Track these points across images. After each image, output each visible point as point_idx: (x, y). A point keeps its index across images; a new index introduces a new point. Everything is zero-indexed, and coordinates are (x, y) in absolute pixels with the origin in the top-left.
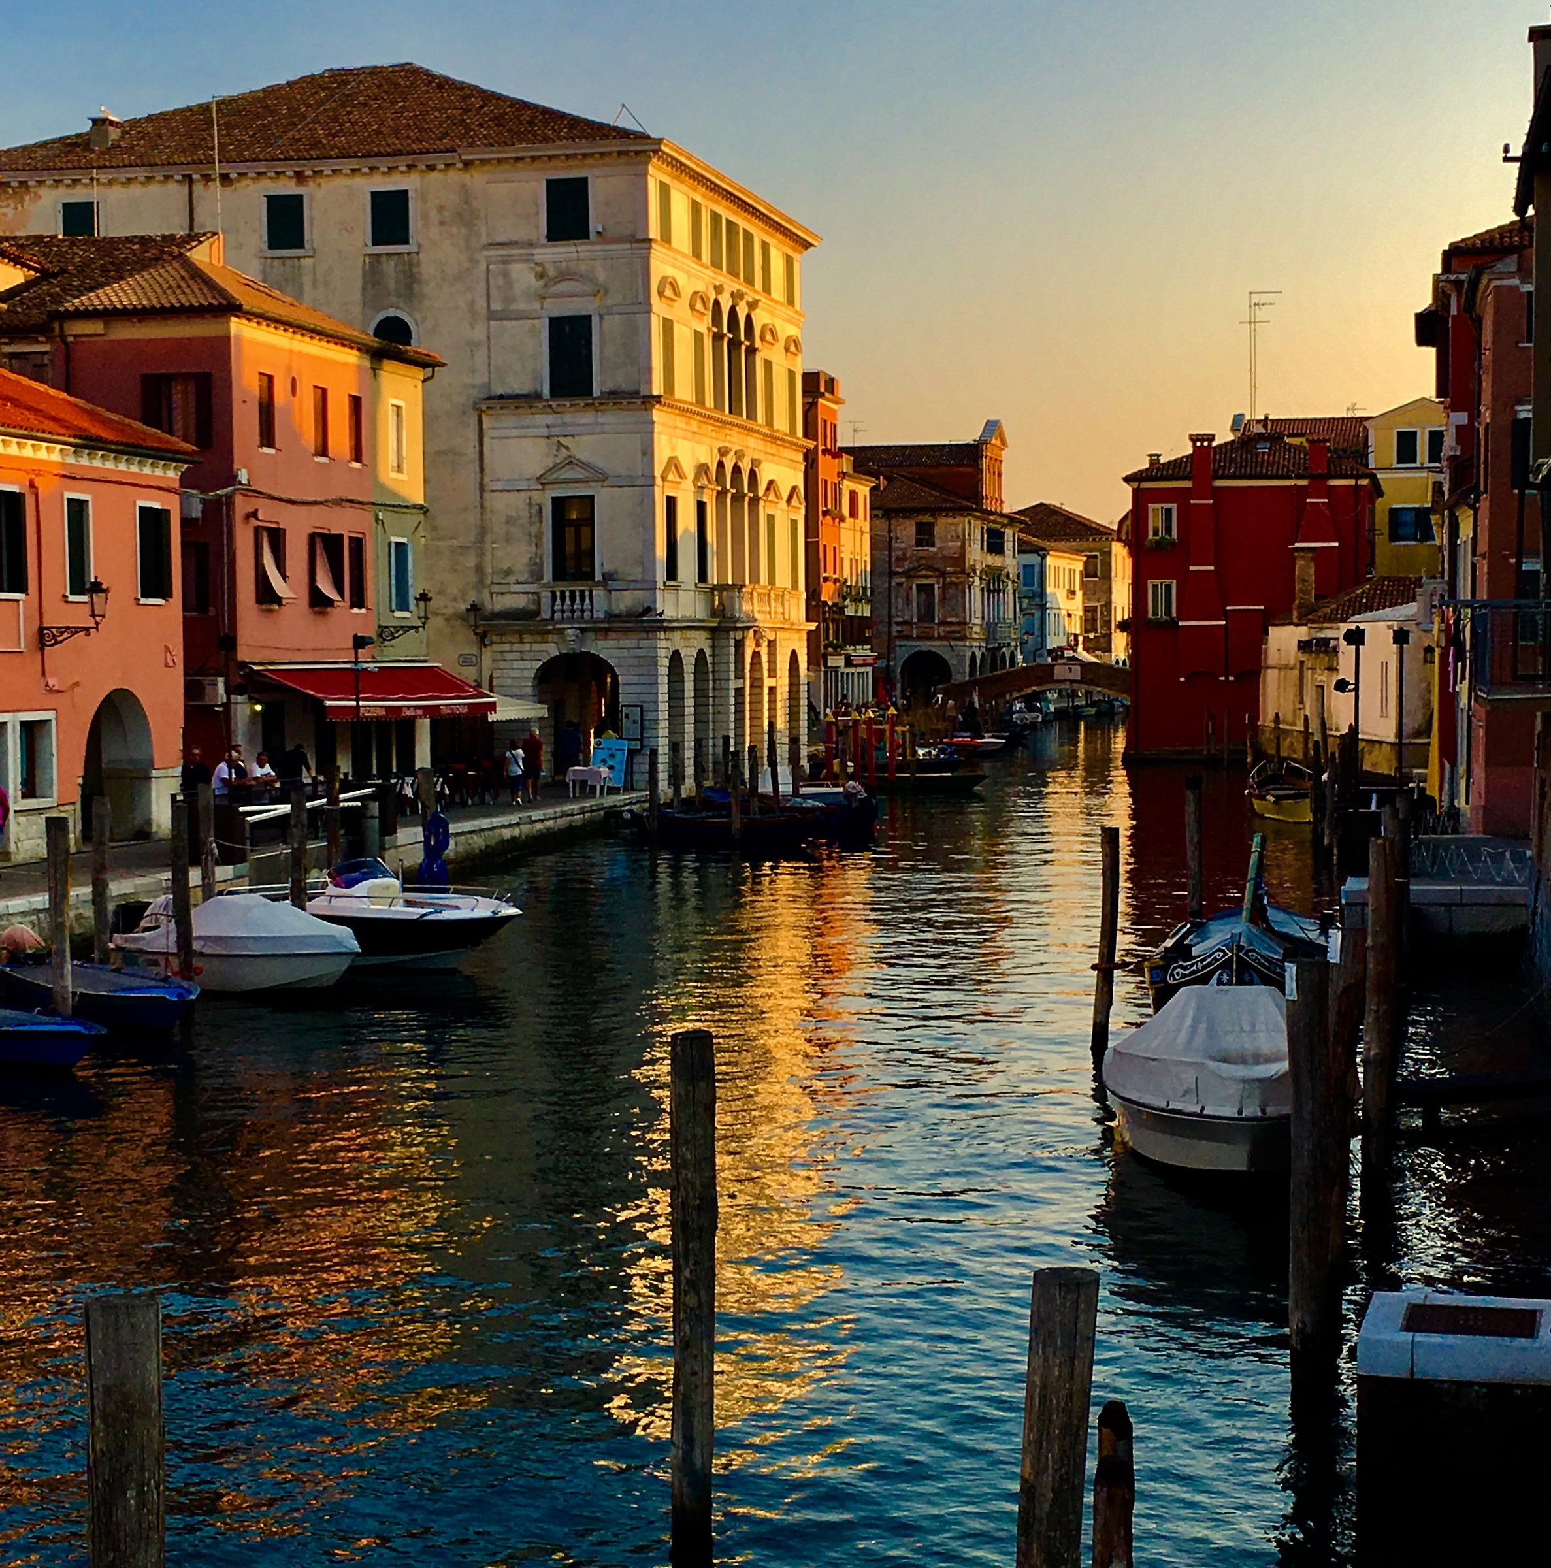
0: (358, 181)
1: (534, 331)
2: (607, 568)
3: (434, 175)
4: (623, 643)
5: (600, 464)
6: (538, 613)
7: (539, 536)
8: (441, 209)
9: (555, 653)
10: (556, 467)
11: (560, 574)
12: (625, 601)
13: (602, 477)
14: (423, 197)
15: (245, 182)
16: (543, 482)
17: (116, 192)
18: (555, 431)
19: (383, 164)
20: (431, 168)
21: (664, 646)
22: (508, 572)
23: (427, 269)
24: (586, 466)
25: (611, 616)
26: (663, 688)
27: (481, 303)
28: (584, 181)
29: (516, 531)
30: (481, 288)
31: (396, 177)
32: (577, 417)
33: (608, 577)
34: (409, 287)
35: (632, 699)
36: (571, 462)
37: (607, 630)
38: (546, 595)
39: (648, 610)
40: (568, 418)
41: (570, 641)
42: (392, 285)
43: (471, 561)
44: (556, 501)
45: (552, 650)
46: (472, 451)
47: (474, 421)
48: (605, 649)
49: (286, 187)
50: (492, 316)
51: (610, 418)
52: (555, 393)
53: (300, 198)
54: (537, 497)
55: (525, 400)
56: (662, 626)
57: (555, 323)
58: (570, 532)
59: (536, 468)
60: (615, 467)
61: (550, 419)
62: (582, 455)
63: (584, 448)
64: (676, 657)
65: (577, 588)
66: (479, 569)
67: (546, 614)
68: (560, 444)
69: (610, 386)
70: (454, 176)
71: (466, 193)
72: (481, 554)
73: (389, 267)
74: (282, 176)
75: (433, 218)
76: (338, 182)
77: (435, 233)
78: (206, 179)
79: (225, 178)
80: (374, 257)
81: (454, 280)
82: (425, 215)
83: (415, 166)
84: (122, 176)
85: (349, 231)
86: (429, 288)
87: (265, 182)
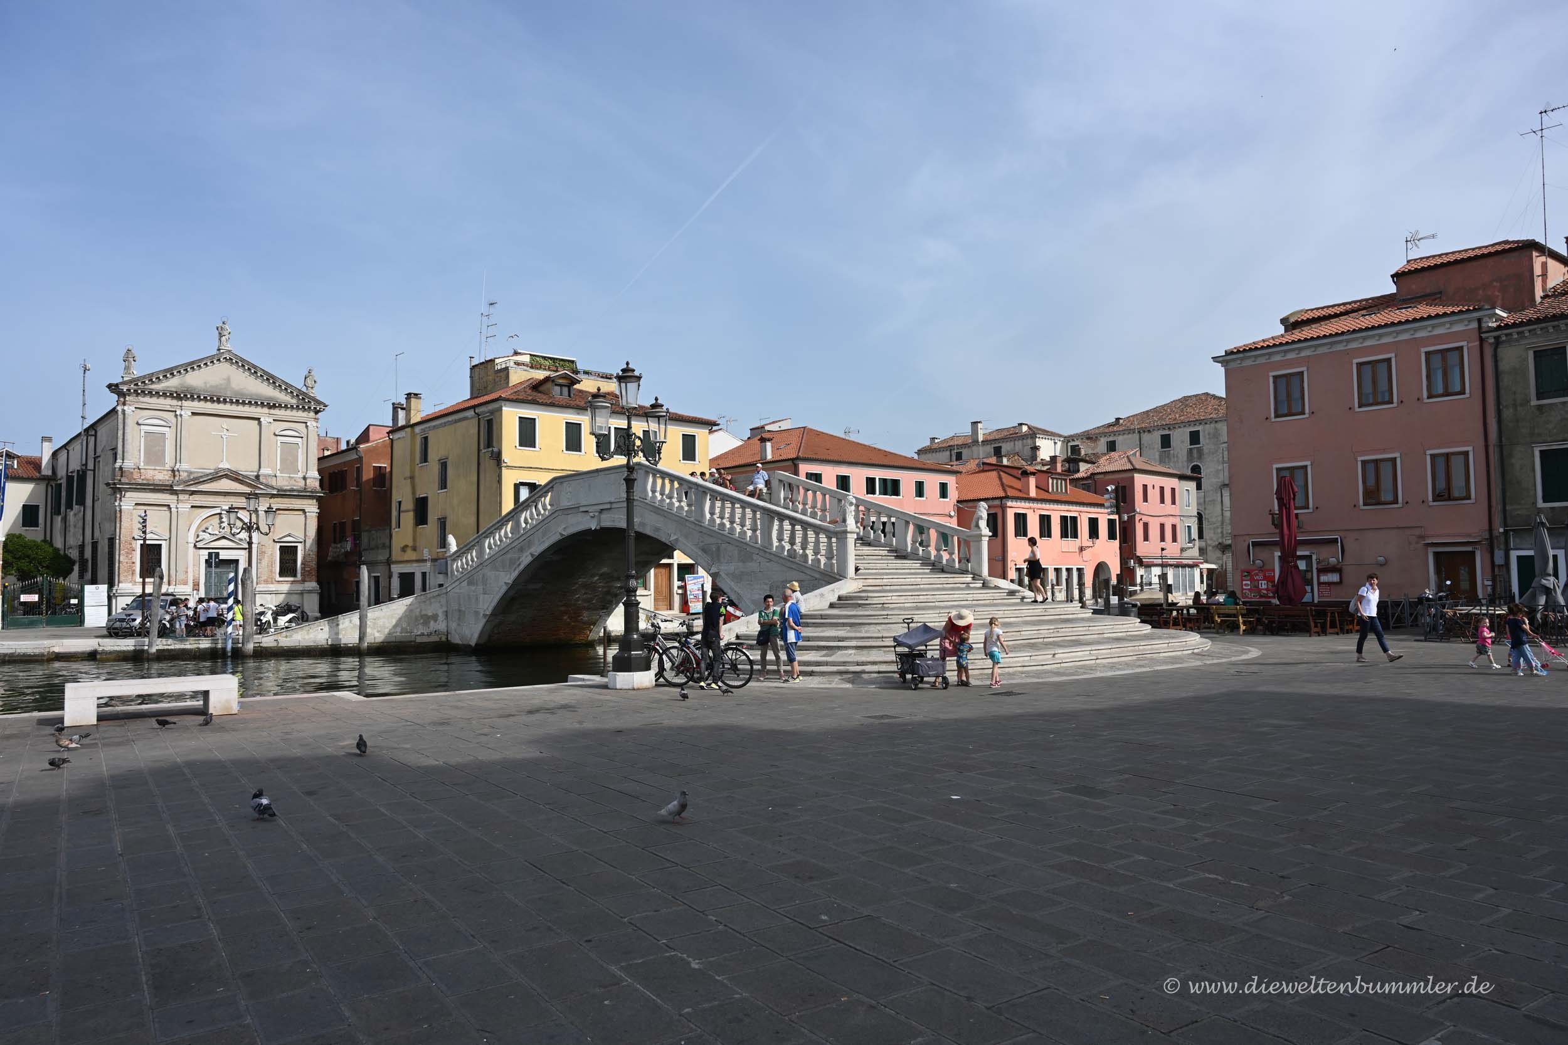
0: (1185, 429)
3: (1207, 425)
8: (1209, 434)
14: (1204, 431)
15: (1156, 432)
17: (1121, 437)
19: (1192, 424)
20: (1206, 423)
23: (1206, 450)
27: (1221, 459)
30: (1221, 455)
31: (1197, 426)
34: (1200, 456)
42: (1195, 456)
43: (1219, 530)
46: (1219, 500)
47: (1220, 492)
49: (1167, 432)
50: (1224, 462)
53: (1169, 435)
66: (1222, 532)
70: (1213, 425)
71: (1216, 429)
72: (1222, 528)
73: (1195, 451)
74: (1164, 429)
75: (1207, 437)
76: (1179, 430)
77: (1207, 441)
78: (1144, 432)
79: (1149, 431)
80: (1191, 449)
81: (1213, 454)
82: (1204, 437)
83: (1200, 424)
84: (1122, 433)
85: (1183, 442)
86: (1206, 456)
87: (1161, 431)
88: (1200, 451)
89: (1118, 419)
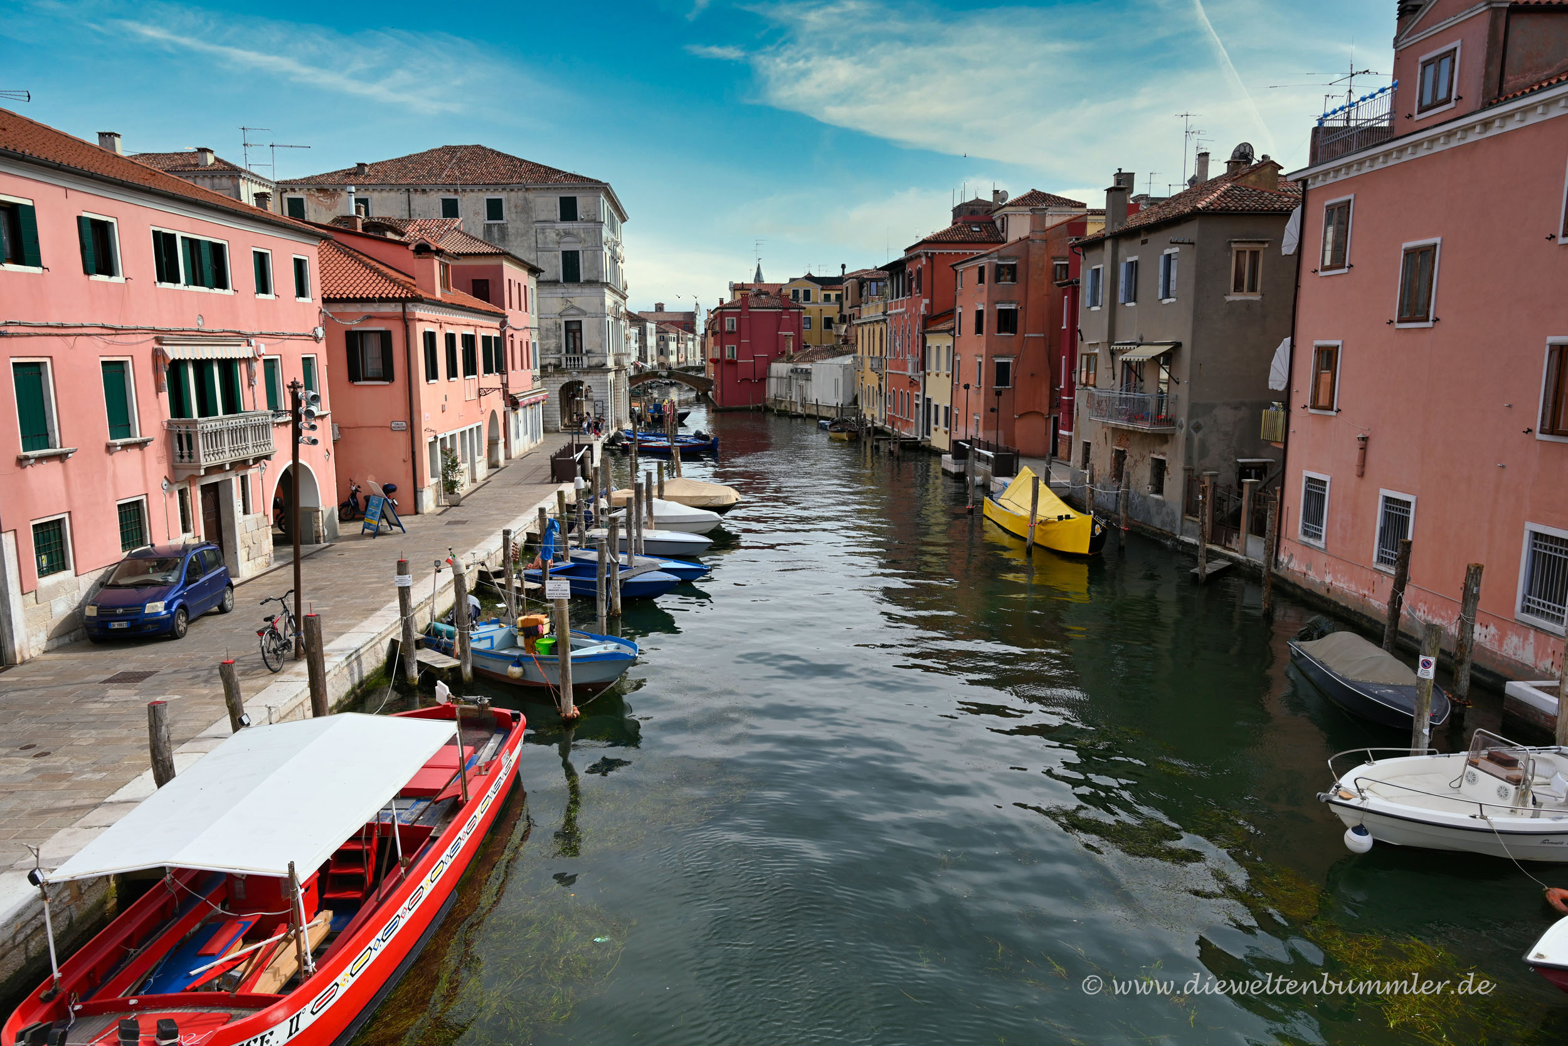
0: (480, 194)
1: (556, 257)
2: (588, 348)
3: (513, 194)
4: (595, 377)
5: (583, 308)
6: (560, 365)
7: (560, 336)
8: (516, 207)
9: (567, 381)
10: (566, 309)
11: (569, 351)
12: (595, 361)
13: (584, 313)
14: (509, 201)
15: (432, 193)
16: (561, 315)
17: (376, 195)
18: (565, 295)
19: (492, 188)
20: (512, 190)
21: (609, 378)
22: (547, 350)
23: (511, 229)
24: (578, 309)
25: (590, 367)
26: (609, 394)
27: (534, 244)
28: (575, 198)
29: (550, 334)
30: (534, 239)
31: (496, 193)
32: (573, 291)
33: (588, 352)
34: (504, 237)
35: (599, 398)
36: (573, 307)
37: (588, 373)
38: (563, 359)
39: (604, 364)
40: (570, 290)
41: (576, 376)
42: (496, 236)
44: (566, 322)
45: (566, 379)
49: (452, 196)
50: (537, 249)
51: (587, 291)
52: (565, 280)
53: (456, 200)
54: (558, 321)
55: (555, 283)
56: (609, 371)
57: (564, 253)
58: (572, 335)
59: (558, 310)
60: (590, 309)
61: (563, 290)
62: (576, 304)
63: (578, 302)
64: (610, 382)
65: (576, 356)
67: (564, 366)
68: (567, 301)
69: (587, 278)
70: (520, 194)
71: (525, 199)
73: (495, 230)
74: (449, 191)
75: (513, 210)
76: (472, 194)
77: (514, 216)
78: (416, 191)
79: (424, 191)
80: (490, 225)
81: (522, 235)
82: (509, 209)
83: (504, 189)
84: (379, 188)
85: (478, 214)
86: (512, 238)
87: (441, 193)
88: (503, 229)
89: (363, 166)
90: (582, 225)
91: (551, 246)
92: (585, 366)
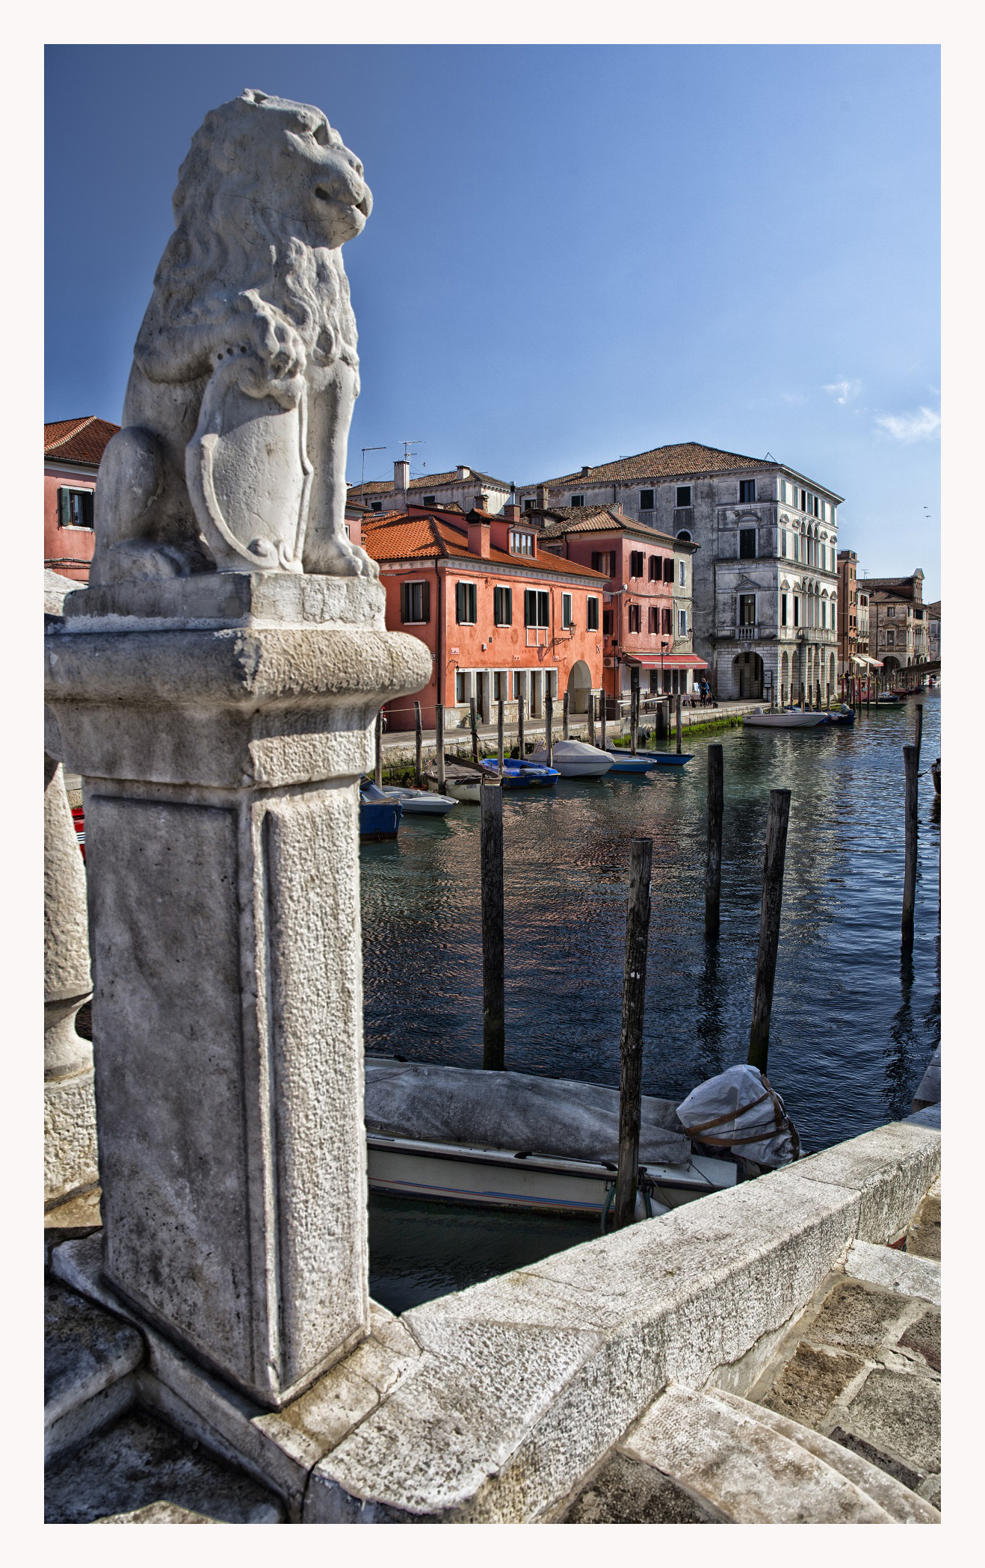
0: (672, 484)
1: (735, 536)
2: (759, 621)
3: (699, 481)
4: (765, 648)
5: (757, 581)
6: (734, 637)
7: (735, 610)
8: (702, 492)
10: (741, 584)
11: (742, 623)
12: (767, 632)
13: (758, 587)
14: (696, 488)
15: (633, 486)
16: (737, 589)
17: (590, 491)
18: (741, 570)
19: (681, 478)
20: (698, 478)
21: (780, 649)
22: (724, 623)
23: (696, 514)
24: (751, 583)
25: (760, 638)
26: (780, 665)
27: (715, 526)
28: (754, 481)
29: (726, 608)
30: (716, 520)
31: (686, 482)
32: (749, 566)
33: (760, 624)
34: (689, 521)
35: (768, 669)
36: (749, 581)
37: (759, 644)
38: (737, 631)
39: (775, 636)
40: (746, 566)
41: (745, 647)
42: (683, 520)
43: (710, 618)
44: (742, 597)
45: (739, 651)
46: (711, 579)
47: (712, 567)
48: (759, 651)
49: (649, 487)
50: (719, 530)
51: (761, 565)
52: (742, 557)
53: (651, 491)
54: (734, 595)
55: (731, 560)
56: (779, 642)
57: (742, 532)
58: (746, 608)
59: (735, 584)
60: (764, 584)
61: (739, 566)
62: (752, 579)
63: (754, 576)
64: (785, 654)
65: (749, 628)
66: (713, 621)
67: (737, 637)
68: (743, 575)
69: (761, 554)
70: (706, 480)
71: (710, 486)
72: (714, 616)
73: (683, 514)
74: (646, 483)
75: (699, 496)
76: (665, 485)
77: (699, 501)
78: (620, 485)
79: (626, 486)
80: (678, 511)
81: (707, 518)
82: (696, 495)
83: (691, 478)
84: (590, 486)
85: (668, 501)
86: (697, 521)
87: (640, 486)
88: (690, 515)
89: (585, 469)
90: (759, 505)
91: (730, 526)
92: (756, 637)
